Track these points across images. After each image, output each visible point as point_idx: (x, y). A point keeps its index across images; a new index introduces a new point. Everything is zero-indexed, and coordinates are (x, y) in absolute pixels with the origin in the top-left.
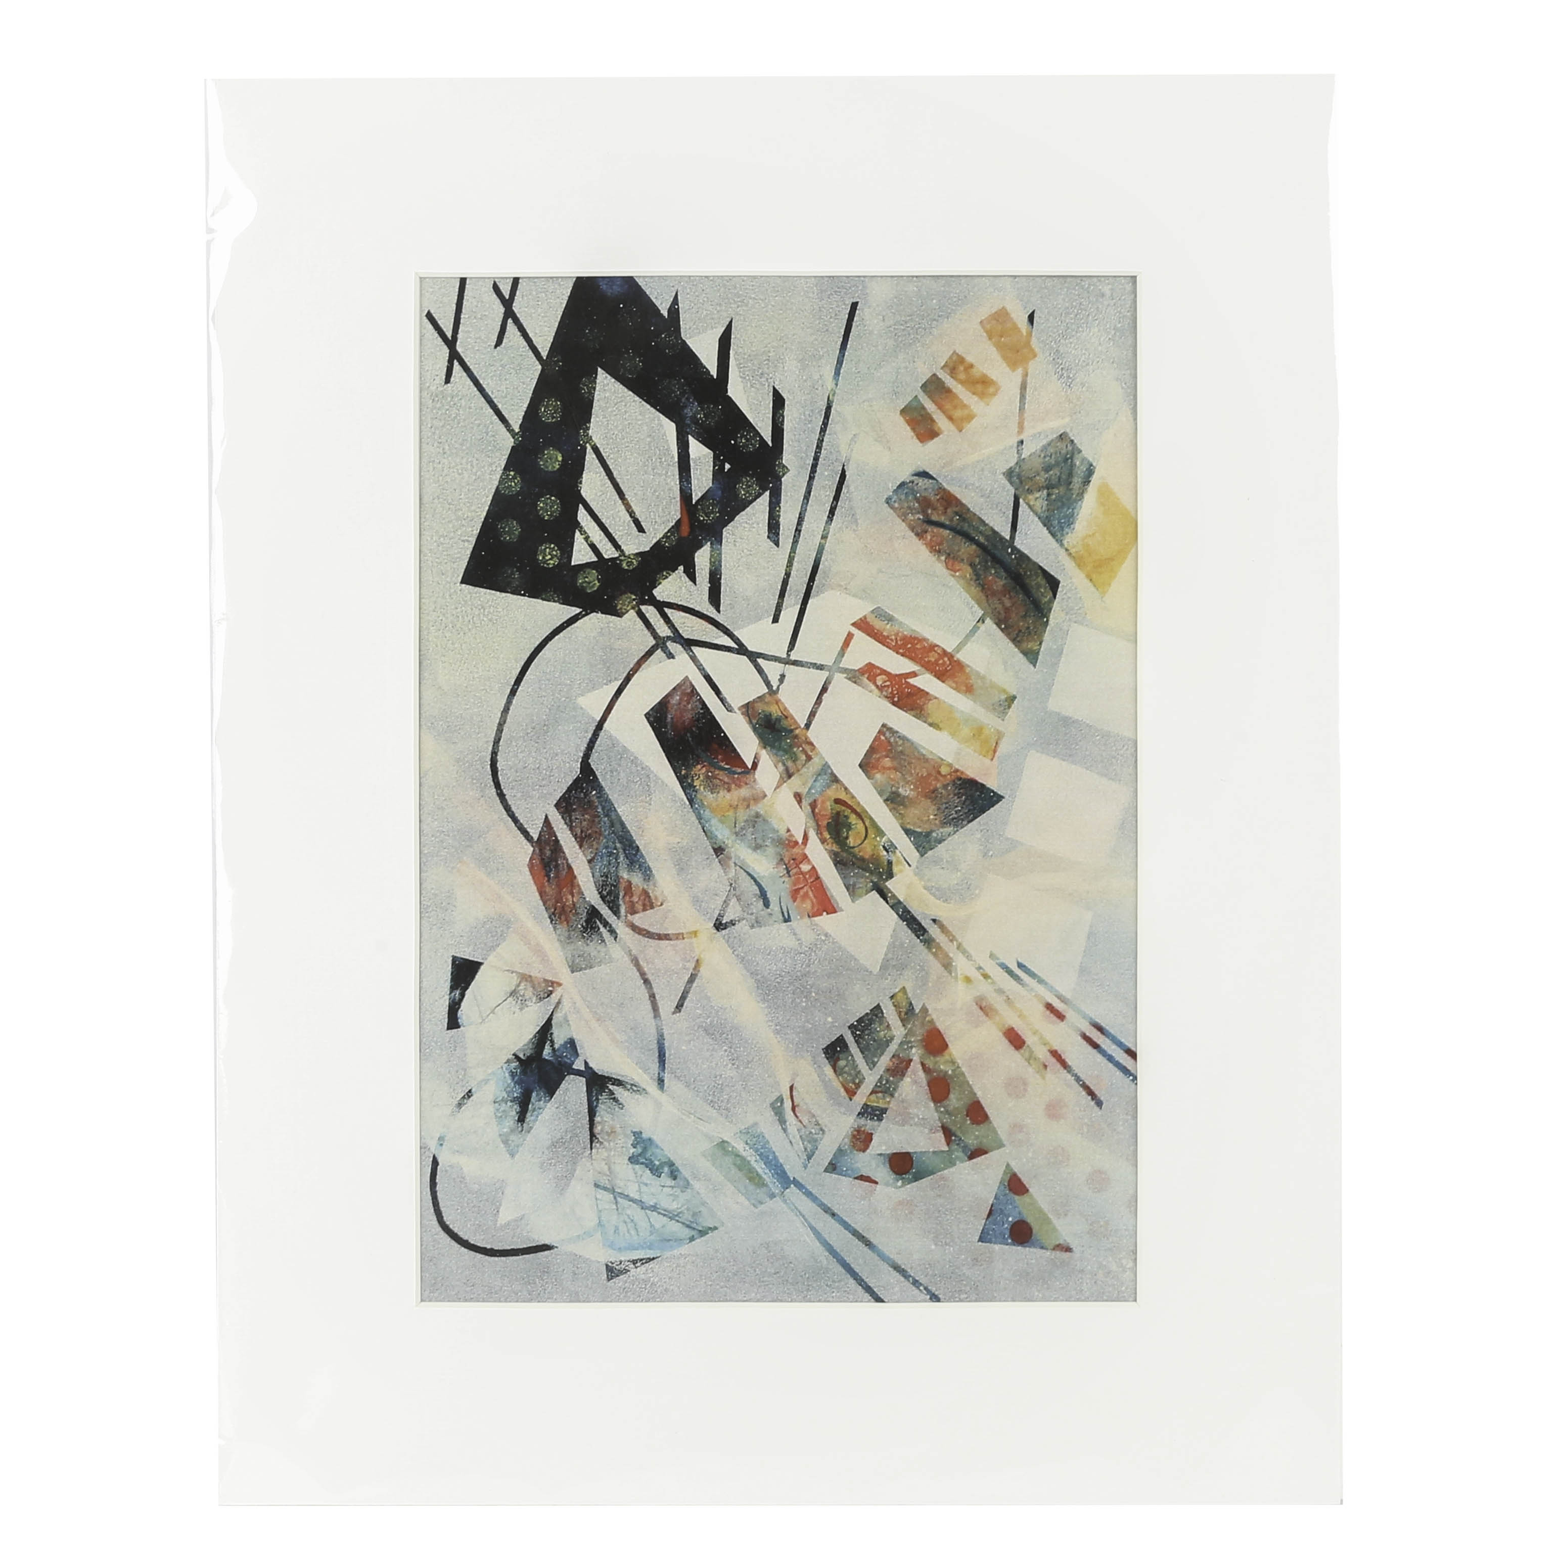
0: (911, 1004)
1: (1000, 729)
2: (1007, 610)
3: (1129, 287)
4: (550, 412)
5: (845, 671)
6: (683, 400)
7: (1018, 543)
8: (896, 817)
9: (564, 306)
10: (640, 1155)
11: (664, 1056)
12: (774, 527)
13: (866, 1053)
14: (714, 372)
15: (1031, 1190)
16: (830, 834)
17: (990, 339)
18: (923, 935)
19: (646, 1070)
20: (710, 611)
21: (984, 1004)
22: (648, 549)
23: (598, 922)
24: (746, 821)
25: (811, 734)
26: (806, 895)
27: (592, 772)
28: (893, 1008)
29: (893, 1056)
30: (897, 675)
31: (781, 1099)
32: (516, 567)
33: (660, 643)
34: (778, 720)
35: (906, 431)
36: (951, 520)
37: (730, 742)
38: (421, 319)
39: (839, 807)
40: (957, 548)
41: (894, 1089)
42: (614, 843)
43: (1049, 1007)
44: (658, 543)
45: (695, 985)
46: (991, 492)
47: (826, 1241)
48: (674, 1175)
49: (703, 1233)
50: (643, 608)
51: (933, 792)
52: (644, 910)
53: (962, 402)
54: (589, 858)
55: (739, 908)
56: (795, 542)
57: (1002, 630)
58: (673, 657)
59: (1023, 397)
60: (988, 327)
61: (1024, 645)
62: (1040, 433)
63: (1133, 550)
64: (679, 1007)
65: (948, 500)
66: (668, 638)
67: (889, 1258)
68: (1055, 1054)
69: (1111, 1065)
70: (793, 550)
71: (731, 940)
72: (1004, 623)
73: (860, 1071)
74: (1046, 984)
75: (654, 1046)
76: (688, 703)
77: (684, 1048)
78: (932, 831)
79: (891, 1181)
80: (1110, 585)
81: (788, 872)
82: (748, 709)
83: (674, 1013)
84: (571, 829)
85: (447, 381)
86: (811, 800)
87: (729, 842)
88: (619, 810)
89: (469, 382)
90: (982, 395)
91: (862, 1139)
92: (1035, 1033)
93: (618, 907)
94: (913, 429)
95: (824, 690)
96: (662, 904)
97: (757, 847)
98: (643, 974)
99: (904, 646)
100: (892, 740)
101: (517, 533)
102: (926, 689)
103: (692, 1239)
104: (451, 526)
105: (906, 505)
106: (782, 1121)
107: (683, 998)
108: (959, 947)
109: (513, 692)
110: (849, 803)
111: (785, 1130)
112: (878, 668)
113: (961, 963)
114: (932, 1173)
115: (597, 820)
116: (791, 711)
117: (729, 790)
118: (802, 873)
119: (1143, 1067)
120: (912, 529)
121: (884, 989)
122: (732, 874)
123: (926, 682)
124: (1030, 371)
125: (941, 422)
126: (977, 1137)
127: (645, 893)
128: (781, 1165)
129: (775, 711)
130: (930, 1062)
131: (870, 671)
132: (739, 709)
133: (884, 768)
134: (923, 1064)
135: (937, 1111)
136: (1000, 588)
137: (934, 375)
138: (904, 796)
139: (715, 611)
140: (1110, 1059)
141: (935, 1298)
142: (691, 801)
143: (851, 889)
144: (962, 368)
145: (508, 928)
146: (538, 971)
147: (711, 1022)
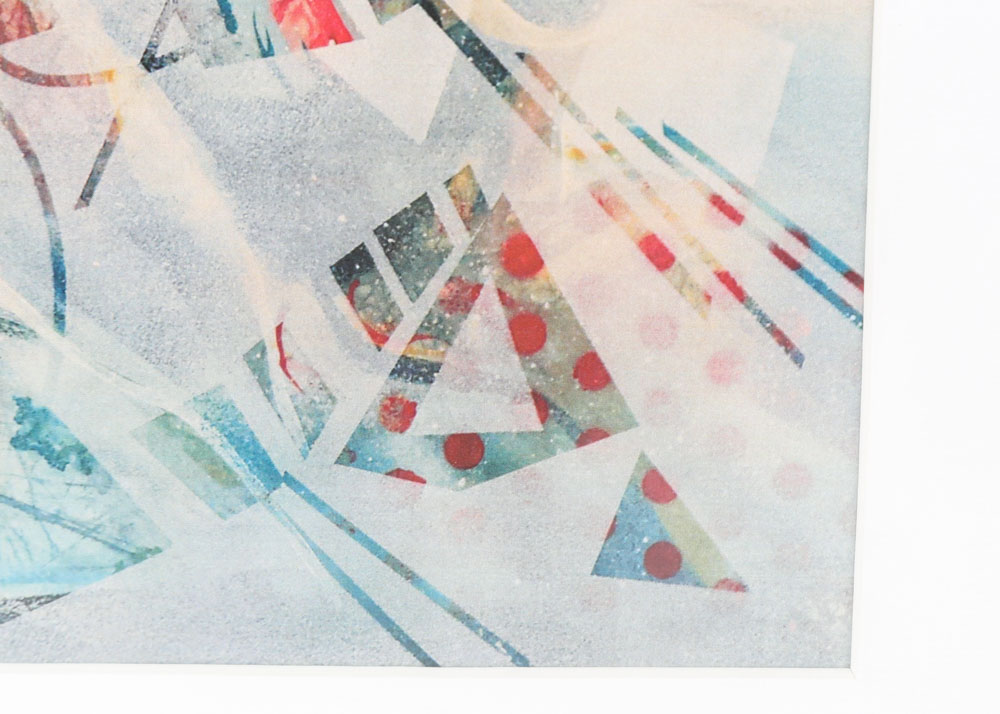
0: (480, 194)
10: (29, 435)
11: (63, 277)
13: (405, 273)
15: (680, 495)
18: (501, 80)
19: (34, 300)
21: (605, 196)
26: (299, 11)
28: (450, 200)
29: (451, 280)
31: (262, 348)
41: (453, 333)
43: (717, 201)
45: (111, 160)
47: (340, 571)
48: (86, 466)
49: (137, 557)
52: (22, 35)
55: (183, 33)
64: (86, 196)
67: (444, 599)
68: (725, 278)
69: (819, 298)
71: (172, 86)
73: (393, 304)
74: (712, 163)
75: (48, 262)
77: (96, 264)
79: (448, 479)
83: (77, 207)
91: (399, 413)
92: (693, 243)
96: (51, 27)
98: (22, 143)
103: (120, 567)
106: (265, 383)
107: (92, 182)
108: (563, 100)
111: (269, 397)
113: (566, 127)
114: (515, 466)
119: (873, 300)
121: (434, 169)
126: (591, 411)
127: (22, 8)
128: (264, 453)
130: (513, 289)
134: (501, 293)
135: (524, 368)
140: (819, 286)
141: (520, 660)
147: (141, 222)
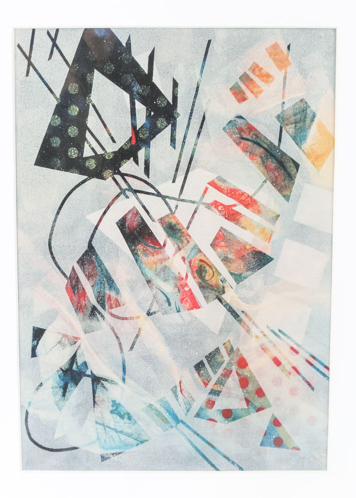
0: (232, 347)
1: (273, 229)
2: (276, 177)
3: (333, 33)
4: (74, 89)
5: (205, 204)
6: (133, 84)
7: (282, 148)
8: (226, 267)
9: (79, 41)
10: (115, 410)
11: (125, 369)
12: (173, 140)
13: (213, 367)
14: (146, 71)
15: (283, 425)
16: (197, 274)
17: (270, 56)
18: (237, 318)
19: (117, 375)
20: (145, 177)
21: (263, 348)
22: (117, 150)
23: (96, 312)
24: (161, 269)
25: (190, 232)
26: (187, 301)
27: (93, 248)
28: (224, 349)
29: (224, 369)
30: (227, 206)
31: (176, 387)
32: (59, 158)
33: (123, 192)
34: (175, 225)
35: (233, 98)
36: (252, 137)
37: (154, 235)
38: (15, 47)
39: (201, 263)
40: (254, 150)
41: (225, 383)
42: (103, 278)
43: (292, 348)
44: (122, 147)
45: (138, 339)
46: (270, 125)
47: (195, 446)
48: (130, 418)
49: (142, 442)
50: (115, 176)
51: (243, 257)
52: (116, 307)
53: (257, 84)
54: (92, 285)
55: (157, 306)
56: (183, 147)
57: (274, 186)
58: (128, 198)
59: (284, 83)
60: (269, 51)
61: (284, 193)
62: (292, 99)
63: (333, 151)
64: (132, 348)
65: (251, 128)
66: (126, 189)
67: (222, 453)
68: (294, 368)
69: (318, 373)
70: (182, 150)
71: (154, 320)
72: (275, 183)
73: (210, 375)
74: (291, 339)
75: (121, 365)
76: (135, 218)
77: (133, 365)
78: (242, 274)
79: (223, 421)
80: (322, 166)
81: (179, 291)
82: (162, 220)
83: (129, 351)
84: (84, 272)
85: (27, 75)
86: (189, 260)
87: (153, 278)
88: (105, 264)
89: (37, 76)
90: (266, 82)
91: (211, 404)
92: (286, 359)
93: (105, 306)
94: (236, 97)
95: (195, 212)
96: (124, 305)
97: (165, 280)
98: (116, 334)
99: (231, 193)
100: (225, 234)
101: (59, 143)
102: (240, 212)
103: (137, 445)
104: (30, 140)
105: (232, 131)
106: (176, 396)
107: (133, 344)
108: (253, 323)
109: (58, 213)
110: (206, 261)
111: (177, 400)
112: (219, 202)
113: (254, 330)
114: (241, 418)
115: (95, 268)
116: (181, 221)
117: (153, 256)
118: (185, 291)
119: (332, 373)
120: (235, 141)
121: (221, 341)
122: (154, 291)
123: (240, 208)
124: (288, 71)
125: (248, 94)
126: (260, 403)
127: (117, 300)
128: (176, 415)
129: (173, 222)
130: (240, 372)
131: (216, 204)
132: (158, 220)
133: (221, 246)
134: (237, 372)
135: (243, 392)
136: (273, 168)
137: (245, 73)
138: (230, 259)
139: (147, 177)
140: (318, 370)
141: (241, 469)
142: (136, 260)
143: (206, 298)
144: (257, 70)
145: (57, 315)
146: (70, 333)
147: (146, 354)
